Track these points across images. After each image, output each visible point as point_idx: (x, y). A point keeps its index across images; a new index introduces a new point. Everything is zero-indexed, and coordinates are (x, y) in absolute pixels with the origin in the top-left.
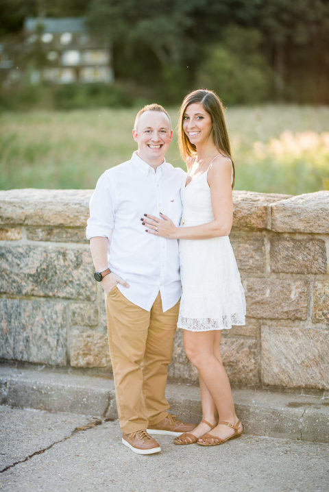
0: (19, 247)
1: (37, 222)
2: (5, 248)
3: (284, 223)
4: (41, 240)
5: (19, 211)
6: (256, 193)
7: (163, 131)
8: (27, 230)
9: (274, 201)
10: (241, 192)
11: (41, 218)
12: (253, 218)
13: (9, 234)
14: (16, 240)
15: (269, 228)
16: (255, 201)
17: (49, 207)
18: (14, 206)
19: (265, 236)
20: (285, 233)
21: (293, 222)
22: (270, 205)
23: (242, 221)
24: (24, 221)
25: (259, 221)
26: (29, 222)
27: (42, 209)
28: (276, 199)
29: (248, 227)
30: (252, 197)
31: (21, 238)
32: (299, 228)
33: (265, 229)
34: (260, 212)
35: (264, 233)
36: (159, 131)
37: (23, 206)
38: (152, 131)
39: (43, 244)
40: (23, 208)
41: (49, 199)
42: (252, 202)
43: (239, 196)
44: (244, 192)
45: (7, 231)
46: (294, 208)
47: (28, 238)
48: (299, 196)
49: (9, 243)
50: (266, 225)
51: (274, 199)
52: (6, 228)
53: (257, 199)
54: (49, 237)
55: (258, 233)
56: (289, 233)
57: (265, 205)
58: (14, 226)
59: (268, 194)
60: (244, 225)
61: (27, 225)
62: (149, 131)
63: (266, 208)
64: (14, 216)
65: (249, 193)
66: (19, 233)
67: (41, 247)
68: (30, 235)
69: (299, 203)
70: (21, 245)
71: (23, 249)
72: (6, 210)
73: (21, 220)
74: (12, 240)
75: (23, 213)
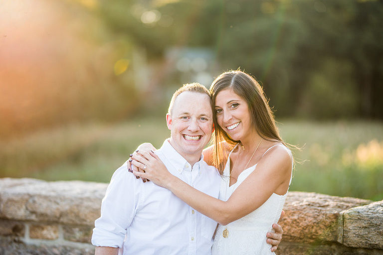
0: (54, 247)
1: (73, 221)
2: (40, 247)
3: (358, 236)
4: (78, 241)
5: (54, 206)
6: (327, 196)
7: (203, 119)
8: (64, 228)
9: (347, 207)
10: (309, 194)
11: (77, 216)
12: (320, 228)
13: (45, 232)
14: (52, 239)
15: (340, 241)
16: (324, 206)
17: (86, 203)
18: (50, 201)
19: (334, 250)
20: (360, 248)
21: (370, 235)
22: (342, 213)
23: (307, 231)
24: (59, 218)
25: (327, 231)
26: (64, 220)
27: (78, 206)
28: (350, 205)
29: (313, 239)
30: (320, 201)
31: (57, 238)
32: (377, 243)
33: (335, 242)
34: (328, 221)
35: (334, 247)
36: (198, 118)
37: (58, 201)
38: (189, 117)
39: (80, 246)
40: (58, 204)
41: (87, 195)
42: (320, 208)
43: (305, 200)
44: (313, 194)
45: (43, 229)
46: (372, 218)
47: (66, 238)
48: (379, 203)
49: (44, 242)
50: (336, 237)
51: (347, 204)
52: (42, 225)
53: (327, 203)
54: (86, 238)
55: (327, 247)
56: (365, 249)
57: (336, 212)
58: (49, 223)
59: (341, 198)
60: (309, 236)
61: (62, 223)
62: (186, 117)
63: (336, 216)
64: (49, 212)
65: (319, 196)
66: (55, 232)
67: (77, 248)
68: (67, 234)
69: (377, 212)
70: (57, 245)
71: (58, 250)
72: (40, 204)
73: (56, 217)
74: (48, 239)
75: (58, 209)
